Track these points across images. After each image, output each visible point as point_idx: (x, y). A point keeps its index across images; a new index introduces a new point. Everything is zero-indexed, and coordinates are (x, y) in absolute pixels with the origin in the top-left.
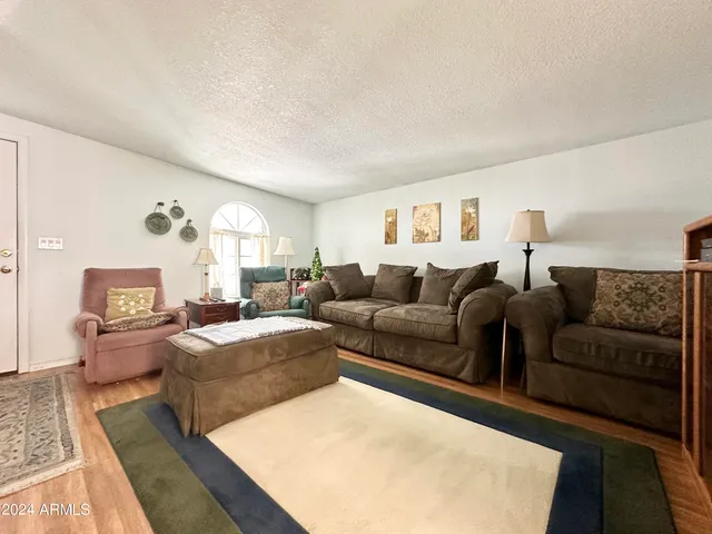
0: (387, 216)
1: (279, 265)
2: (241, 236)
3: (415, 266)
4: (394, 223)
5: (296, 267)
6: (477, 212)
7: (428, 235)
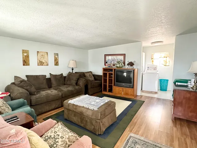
0: (23, 52)
4: (28, 57)
7: (44, 63)
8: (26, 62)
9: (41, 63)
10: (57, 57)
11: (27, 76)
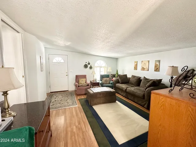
0: (135, 63)
1: (108, 74)
2: (101, 67)
3: (141, 77)
4: (137, 65)
5: (112, 74)
6: (159, 64)
7: (145, 69)
9: (143, 69)
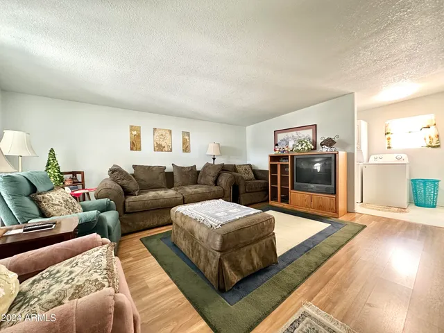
4: (138, 136)
6: (189, 139)
7: (164, 147)
8: (135, 145)
9: (159, 148)
10: (187, 138)
11: (134, 167)
